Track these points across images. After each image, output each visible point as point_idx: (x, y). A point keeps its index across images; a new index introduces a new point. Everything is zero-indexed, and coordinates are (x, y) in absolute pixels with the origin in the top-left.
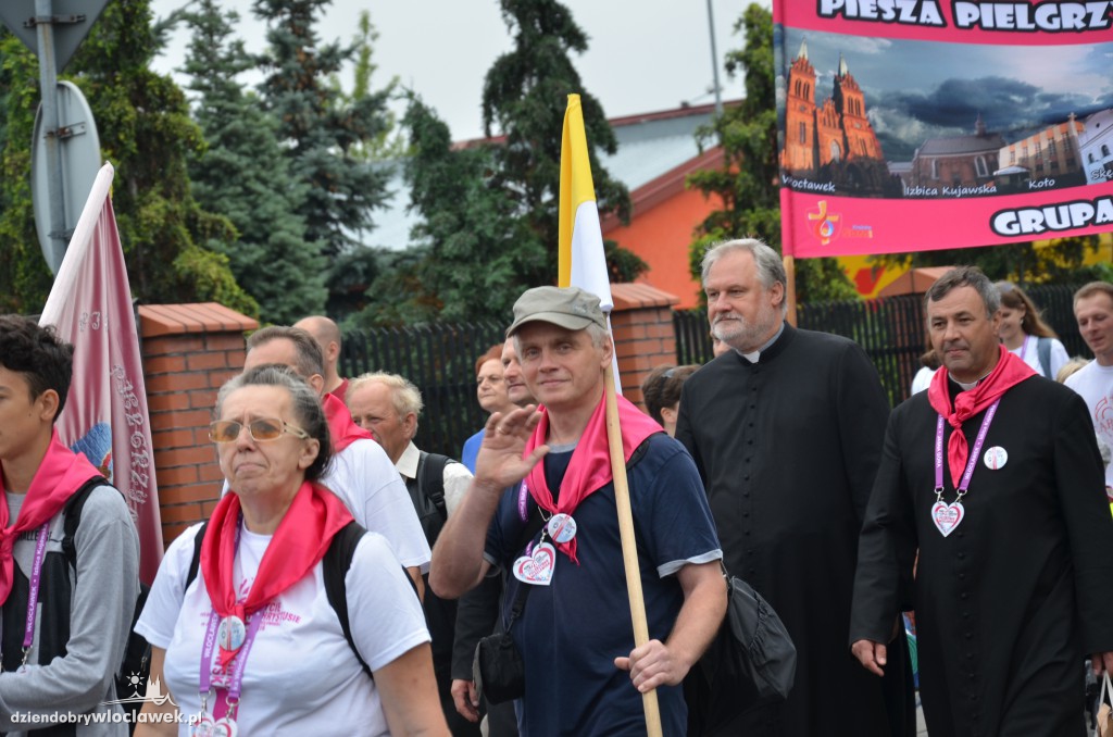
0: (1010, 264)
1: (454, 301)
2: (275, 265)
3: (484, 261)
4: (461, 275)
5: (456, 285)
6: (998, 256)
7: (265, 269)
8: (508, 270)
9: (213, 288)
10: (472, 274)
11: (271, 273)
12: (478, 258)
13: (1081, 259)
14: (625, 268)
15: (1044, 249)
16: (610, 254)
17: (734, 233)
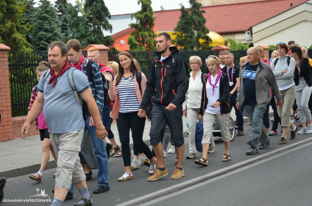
0: (194, 45)
2: (54, 37)
3: (82, 39)
6: (192, 44)
7: (52, 38)
8: (86, 41)
9: (20, 41)
11: (53, 39)
13: (209, 45)
14: (110, 42)
15: (202, 43)
16: (107, 39)
17: (137, 36)
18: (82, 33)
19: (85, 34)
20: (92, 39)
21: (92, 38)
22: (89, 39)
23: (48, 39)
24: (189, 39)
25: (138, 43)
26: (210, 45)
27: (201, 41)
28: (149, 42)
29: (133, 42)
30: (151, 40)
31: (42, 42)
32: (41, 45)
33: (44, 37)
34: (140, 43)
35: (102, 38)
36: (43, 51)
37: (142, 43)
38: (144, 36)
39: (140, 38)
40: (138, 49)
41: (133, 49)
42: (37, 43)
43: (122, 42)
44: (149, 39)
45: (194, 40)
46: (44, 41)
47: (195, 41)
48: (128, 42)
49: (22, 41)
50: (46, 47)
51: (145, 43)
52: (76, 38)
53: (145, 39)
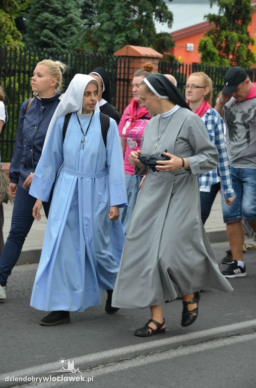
1: (103, 46)
2: (67, 26)
3: (116, 33)
4: (107, 37)
5: (104, 41)
7: (64, 26)
8: (123, 39)
9: (3, 26)
10: (111, 37)
11: (66, 28)
12: (114, 32)
14: (166, 44)
16: (162, 38)
17: (217, 38)
18: (117, 23)
19: (122, 26)
20: (135, 36)
21: (135, 34)
22: (129, 35)
23: (55, 28)
25: (217, 52)
28: (238, 52)
29: (208, 48)
31: (46, 31)
32: (42, 38)
33: (50, 24)
34: (222, 51)
35: (152, 36)
36: (45, 49)
37: (225, 52)
38: (229, 39)
39: (222, 43)
40: (216, 62)
41: (207, 61)
42: (36, 32)
43: (190, 46)
44: (239, 47)
46: (48, 31)
48: (200, 47)
49: (7, 26)
50: (51, 41)
51: (230, 53)
52: (106, 30)
53: (231, 45)
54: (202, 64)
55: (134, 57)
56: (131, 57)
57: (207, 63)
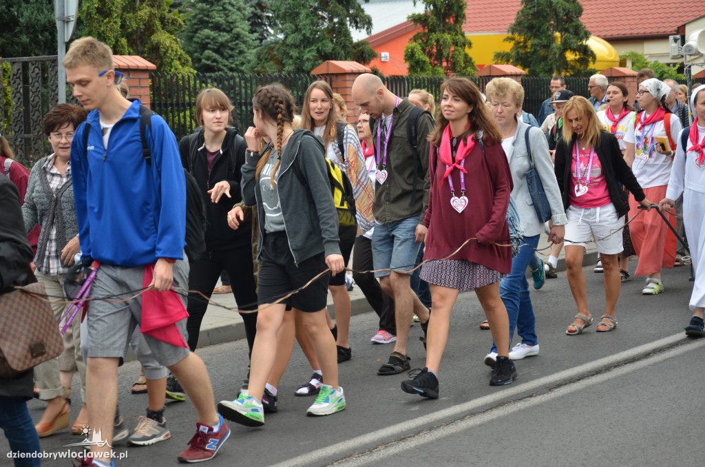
0: (554, 67)
1: (290, 65)
2: (234, 43)
3: (305, 47)
4: (294, 53)
5: (291, 57)
6: (550, 62)
7: (230, 44)
8: (314, 53)
9: (168, 50)
10: (299, 53)
11: (232, 46)
12: (302, 46)
13: (587, 66)
14: (367, 55)
15: (572, 61)
16: (361, 48)
17: (426, 43)
18: (304, 35)
19: (311, 37)
20: (327, 48)
21: (328, 46)
22: (320, 48)
23: (219, 47)
24: (542, 52)
25: (427, 59)
26: (591, 66)
27: (570, 56)
28: (453, 57)
29: (417, 55)
30: (457, 53)
31: (207, 52)
32: (203, 61)
33: (212, 42)
34: (433, 58)
35: (349, 47)
36: (208, 74)
37: (436, 59)
38: (441, 42)
39: (432, 48)
40: (428, 72)
41: (417, 72)
42: (196, 54)
43: (385, 55)
44: (453, 51)
45: (555, 54)
46: (211, 52)
47: (557, 56)
48: (405, 56)
49: (172, 51)
50: (215, 64)
51: (444, 60)
52: (292, 45)
53: (443, 51)
54: (410, 75)
55: (337, 75)
56: (333, 74)
57: (416, 74)
